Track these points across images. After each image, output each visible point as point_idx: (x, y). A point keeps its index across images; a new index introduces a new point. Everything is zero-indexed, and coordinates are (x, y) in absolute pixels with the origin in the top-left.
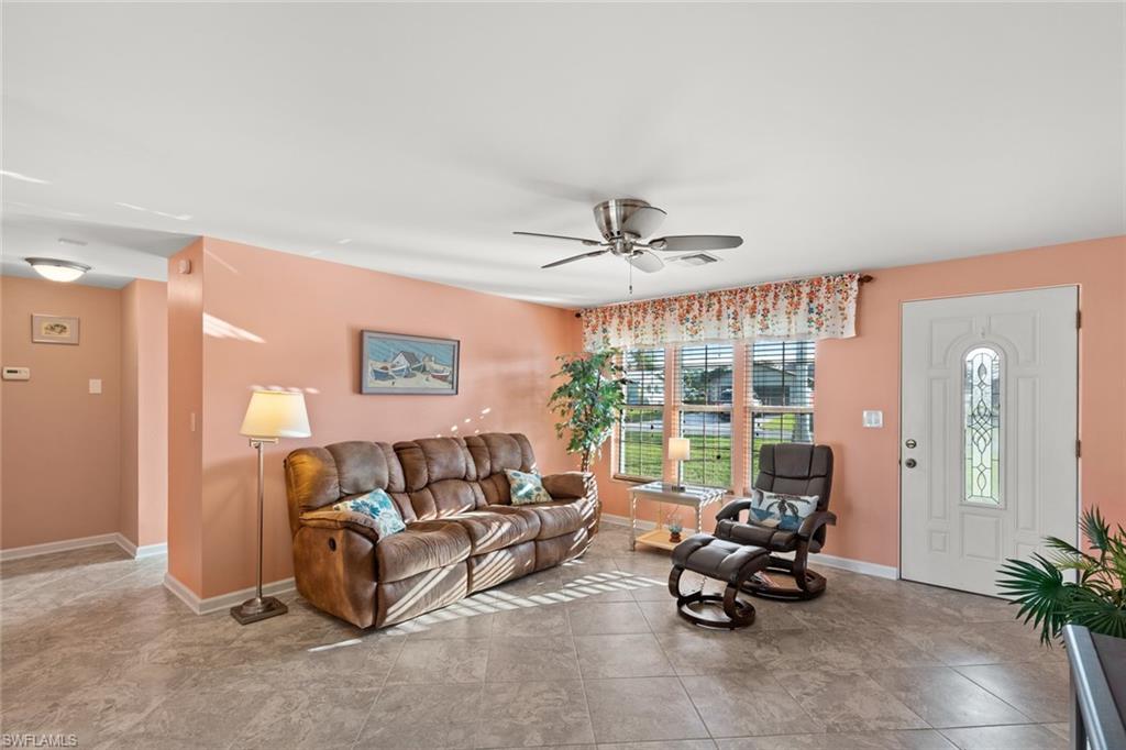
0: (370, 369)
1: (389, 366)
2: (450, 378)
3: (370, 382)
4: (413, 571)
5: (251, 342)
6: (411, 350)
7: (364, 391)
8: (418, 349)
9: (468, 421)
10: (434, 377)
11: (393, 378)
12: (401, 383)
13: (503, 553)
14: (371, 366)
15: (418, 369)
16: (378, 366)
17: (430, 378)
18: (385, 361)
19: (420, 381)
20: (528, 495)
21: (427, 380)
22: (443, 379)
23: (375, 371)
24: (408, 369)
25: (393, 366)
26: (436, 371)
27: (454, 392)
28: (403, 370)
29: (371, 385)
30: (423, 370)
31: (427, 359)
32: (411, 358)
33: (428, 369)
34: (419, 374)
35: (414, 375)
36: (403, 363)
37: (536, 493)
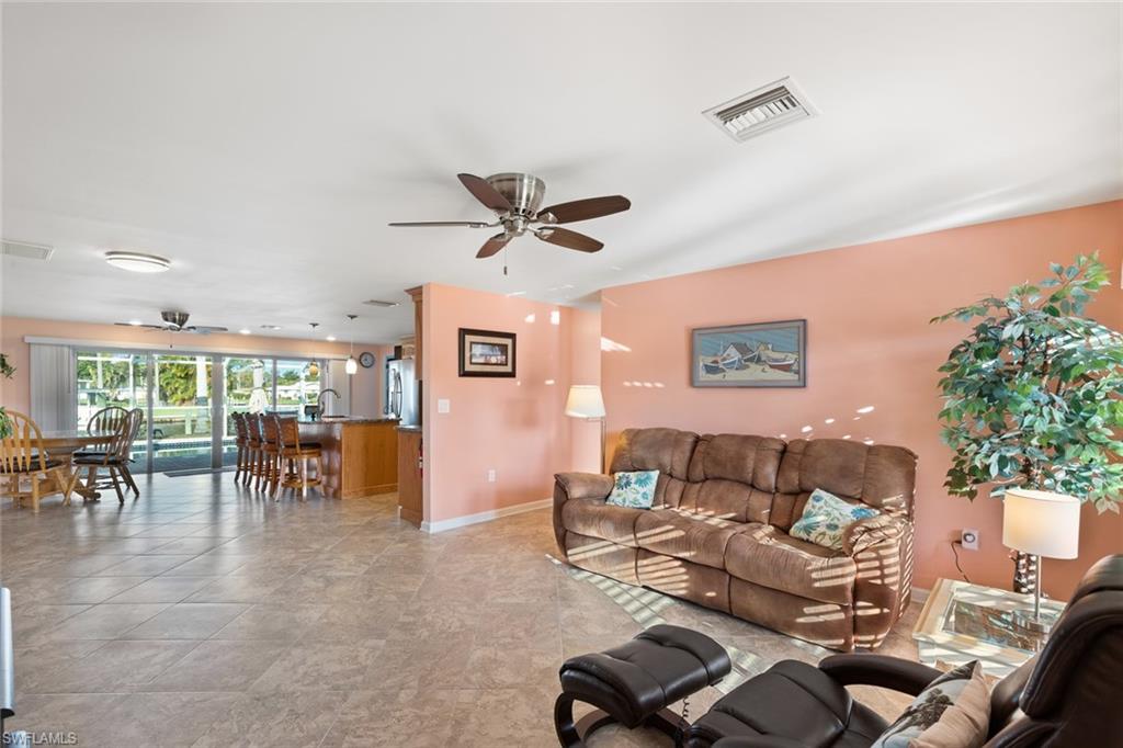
0: (701, 364)
1: (719, 360)
2: (795, 367)
3: (703, 376)
4: (592, 532)
5: (624, 352)
6: (742, 341)
7: (696, 384)
8: (751, 339)
9: (830, 421)
10: (771, 367)
11: (724, 371)
12: (732, 376)
13: (678, 563)
14: (703, 361)
15: (751, 360)
16: (709, 361)
17: (767, 368)
18: (715, 355)
19: (754, 373)
20: (808, 529)
21: (763, 371)
22: (786, 368)
23: (706, 366)
24: (739, 360)
25: (724, 359)
26: (776, 360)
27: (802, 384)
28: (734, 363)
29: (702, 379)
30: (758, 360)
31: (762, 347)
32: (742, 348)
33: (763, 359)
34: (753, 366)
35: (748, 367)
36: (734, 354)
37: (822, 529)
